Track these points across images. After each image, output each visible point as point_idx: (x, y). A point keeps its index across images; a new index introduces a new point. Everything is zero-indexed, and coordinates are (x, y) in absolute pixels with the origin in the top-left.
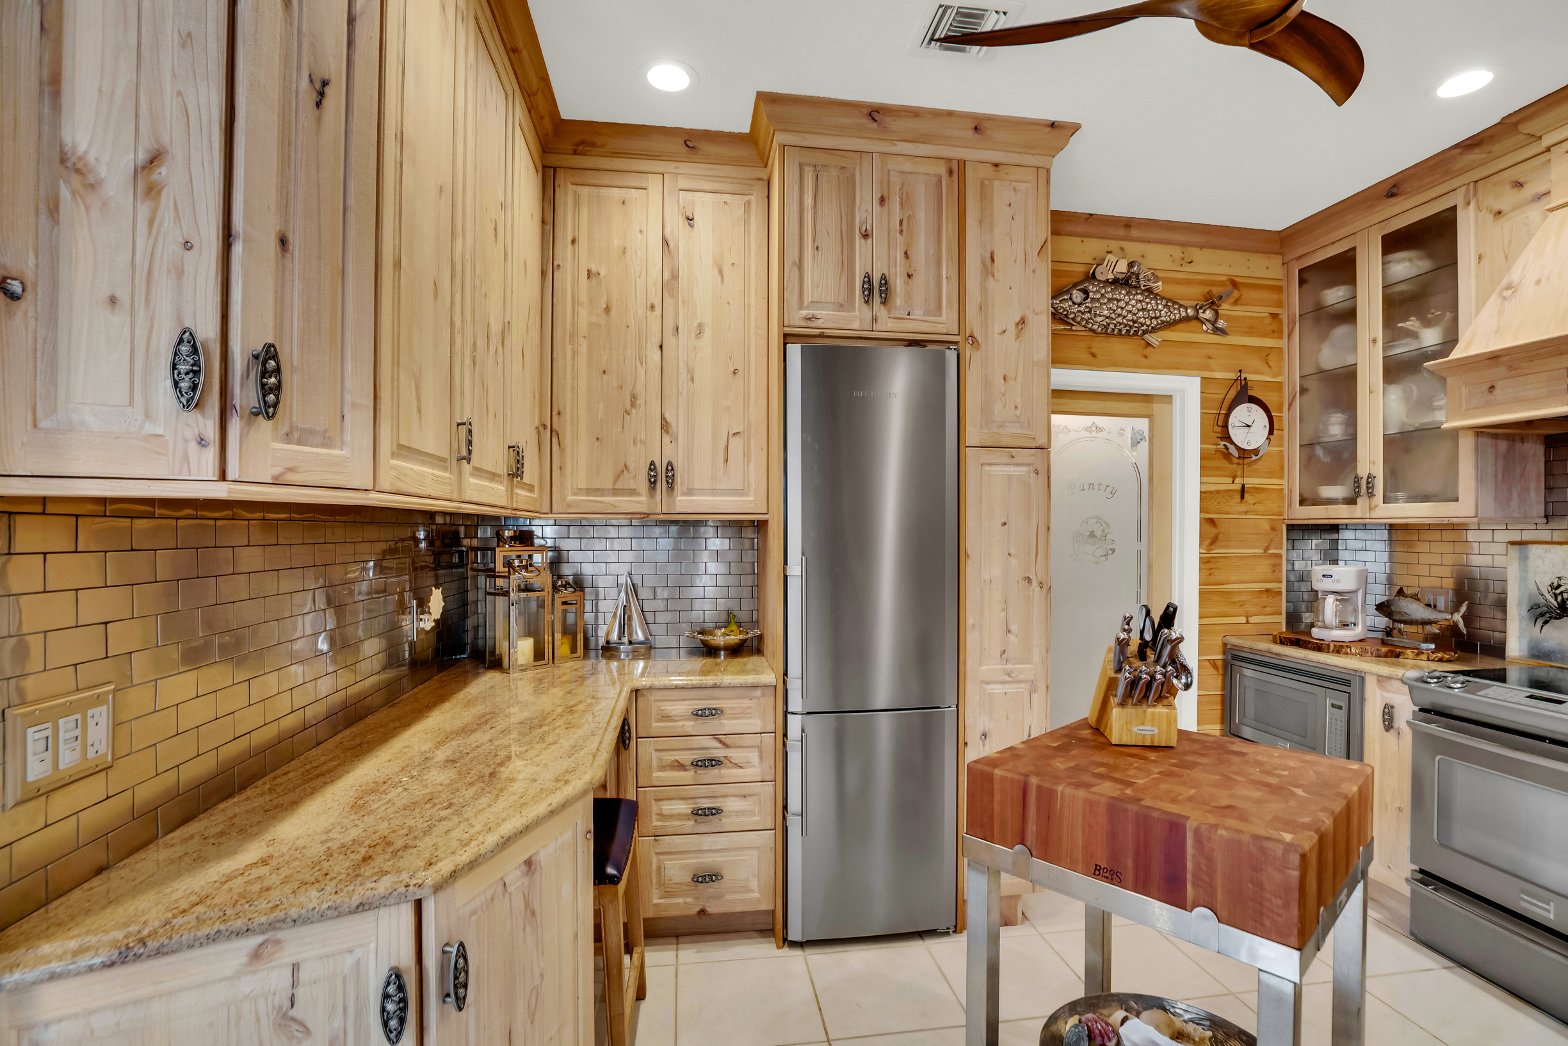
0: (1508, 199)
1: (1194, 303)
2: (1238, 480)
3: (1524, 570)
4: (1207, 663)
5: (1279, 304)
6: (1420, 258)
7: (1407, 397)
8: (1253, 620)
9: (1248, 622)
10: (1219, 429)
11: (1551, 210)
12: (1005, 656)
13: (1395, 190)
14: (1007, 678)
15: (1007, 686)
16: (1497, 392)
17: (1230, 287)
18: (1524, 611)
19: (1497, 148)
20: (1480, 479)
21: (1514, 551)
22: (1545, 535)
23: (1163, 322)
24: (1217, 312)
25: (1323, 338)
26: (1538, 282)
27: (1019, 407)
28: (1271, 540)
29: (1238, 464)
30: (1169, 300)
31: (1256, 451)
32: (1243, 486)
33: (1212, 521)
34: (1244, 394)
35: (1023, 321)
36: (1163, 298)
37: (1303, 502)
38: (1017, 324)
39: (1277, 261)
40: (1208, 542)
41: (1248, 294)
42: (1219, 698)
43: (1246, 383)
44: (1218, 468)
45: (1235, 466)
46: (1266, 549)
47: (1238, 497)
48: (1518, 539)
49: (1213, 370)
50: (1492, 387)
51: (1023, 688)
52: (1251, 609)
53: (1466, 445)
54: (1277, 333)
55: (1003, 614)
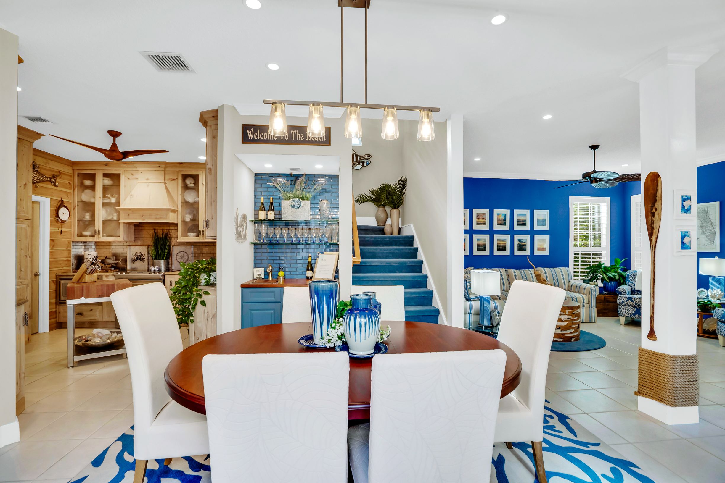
0: (131, 177)
1: (50, 176)
2: (60, 229)
3: (130, 251)
4: (52, 282)
5: (71, 180)
6: (110, 180)
7: (107, 212)
8: (64, 268)
9: (62, 269)
10: (55, 214)
11: (138, 182)
12: (20, 278)
13: (107, 165)
14: (21, 284)
15: (21, 286)
16: (130, 216)
17: (59, 174)
18: (130, 260)
19: (129, 166)
20: (124, 232)
21: (128, 247)
22: (134, 244)
23: (41, 181)
24: (55, 180)
25: (83, 191)
26: (137, 196)
27: (24, 208)
28: (68, 246)
29: (60, 224)
30: (43, 175)
31: (65, 221)
32: (61, 231)
33: (53, 240)
34: (61, 204)
35: (26, 184)
36: (41, 174)
37: (77, 235)
38: (24, 185)
39: (70, 168)
40: (52, 246)
41: (63, 176)
42: (55, 292)
43: (63, 202)
44: (55, 225)
45: (59, 225)
46: (67, 248)
47: (60, 233)
48: (129, 245)
49: (54, 197)
50: (129, 215)
51: (25, 286)
52: (63, 265)
53: (122, 226)
54: (70, 188)
55: (20, 266)
